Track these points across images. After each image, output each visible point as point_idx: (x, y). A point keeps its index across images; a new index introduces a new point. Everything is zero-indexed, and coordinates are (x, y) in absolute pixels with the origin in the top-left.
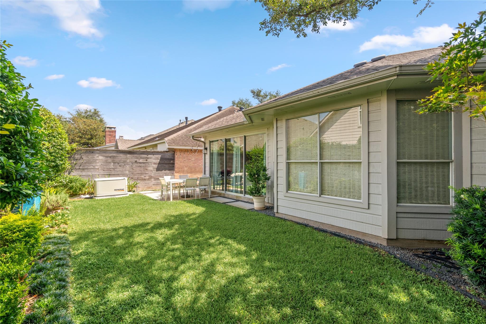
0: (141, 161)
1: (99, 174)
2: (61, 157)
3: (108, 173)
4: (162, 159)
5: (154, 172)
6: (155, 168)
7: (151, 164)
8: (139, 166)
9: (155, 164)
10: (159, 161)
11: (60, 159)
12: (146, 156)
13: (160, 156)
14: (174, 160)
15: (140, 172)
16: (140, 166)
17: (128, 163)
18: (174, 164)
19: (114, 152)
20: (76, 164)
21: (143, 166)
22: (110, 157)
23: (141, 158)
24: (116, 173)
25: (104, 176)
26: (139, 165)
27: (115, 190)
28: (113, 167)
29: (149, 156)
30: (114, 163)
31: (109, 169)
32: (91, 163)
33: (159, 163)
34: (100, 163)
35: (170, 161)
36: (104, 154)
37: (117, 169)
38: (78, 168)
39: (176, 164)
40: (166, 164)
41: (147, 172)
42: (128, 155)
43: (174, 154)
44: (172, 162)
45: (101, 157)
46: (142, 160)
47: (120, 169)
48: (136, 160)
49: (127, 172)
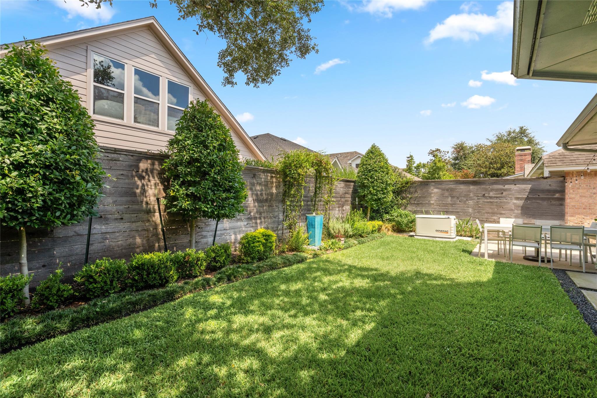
0: (492, 194)
1: (434, 209)
2: (382, 191)
3: (445, 210)
4: (532, 191)
5: (516, 211)
6: (519, 207)
7: (511, 199)
8: (488, 202)
9: (517, 199)
10: (527, 194)
11: (381, 192)
12: (501, 187)
13: (530, 186)
14: (562, 191)
15: (490, 211)
16: (491, 202)
17: (471, 197)
18: (562, 200)
19: (452, 183)
20: (411, 198)
21: (496, 202)
22: (447, 190)
23: (492, 190)
24: (454, 210)
25: (439, 213)
26: (488, 200)
27: (437, 231)
28: (450, 202)
29: (507, 187)
30: (453, 197)
31: (446, 205)
32: (425, 197)
33: (527, 199)
34: (435, 197)
35: (554, 195)
36: (440, 186)
37: (456, 205)
38: (413, 202)
39: (568, 201)
40: (543, 199)
41: (503, 212)
42: (472, 187)
43: (564, 182)
44: (557, 195)
45: (436, 190)
46: (494, 193)
47: (461, 206)
48: (483, 193)
49: (470, 210)
